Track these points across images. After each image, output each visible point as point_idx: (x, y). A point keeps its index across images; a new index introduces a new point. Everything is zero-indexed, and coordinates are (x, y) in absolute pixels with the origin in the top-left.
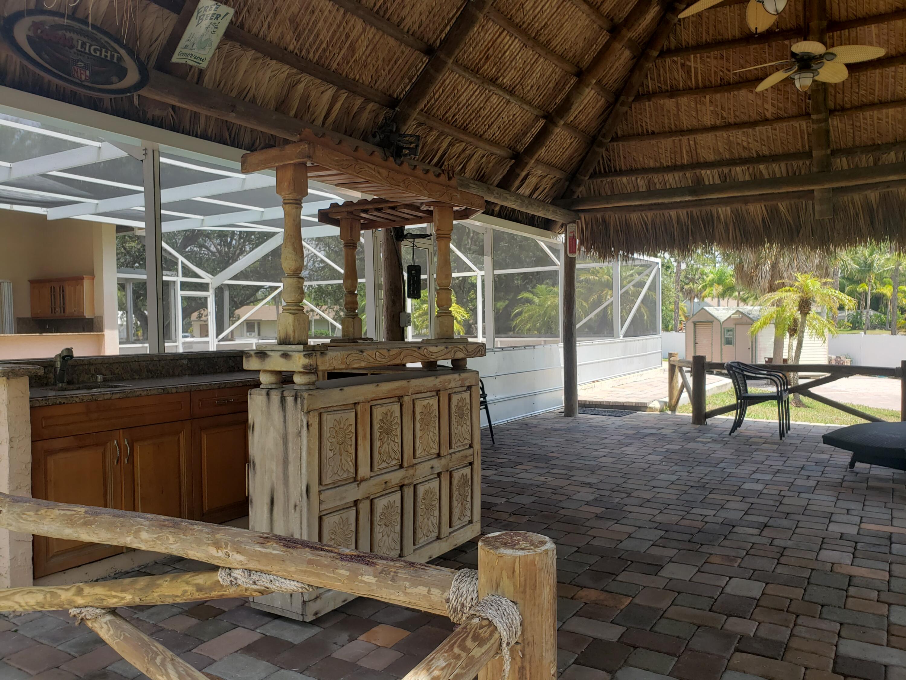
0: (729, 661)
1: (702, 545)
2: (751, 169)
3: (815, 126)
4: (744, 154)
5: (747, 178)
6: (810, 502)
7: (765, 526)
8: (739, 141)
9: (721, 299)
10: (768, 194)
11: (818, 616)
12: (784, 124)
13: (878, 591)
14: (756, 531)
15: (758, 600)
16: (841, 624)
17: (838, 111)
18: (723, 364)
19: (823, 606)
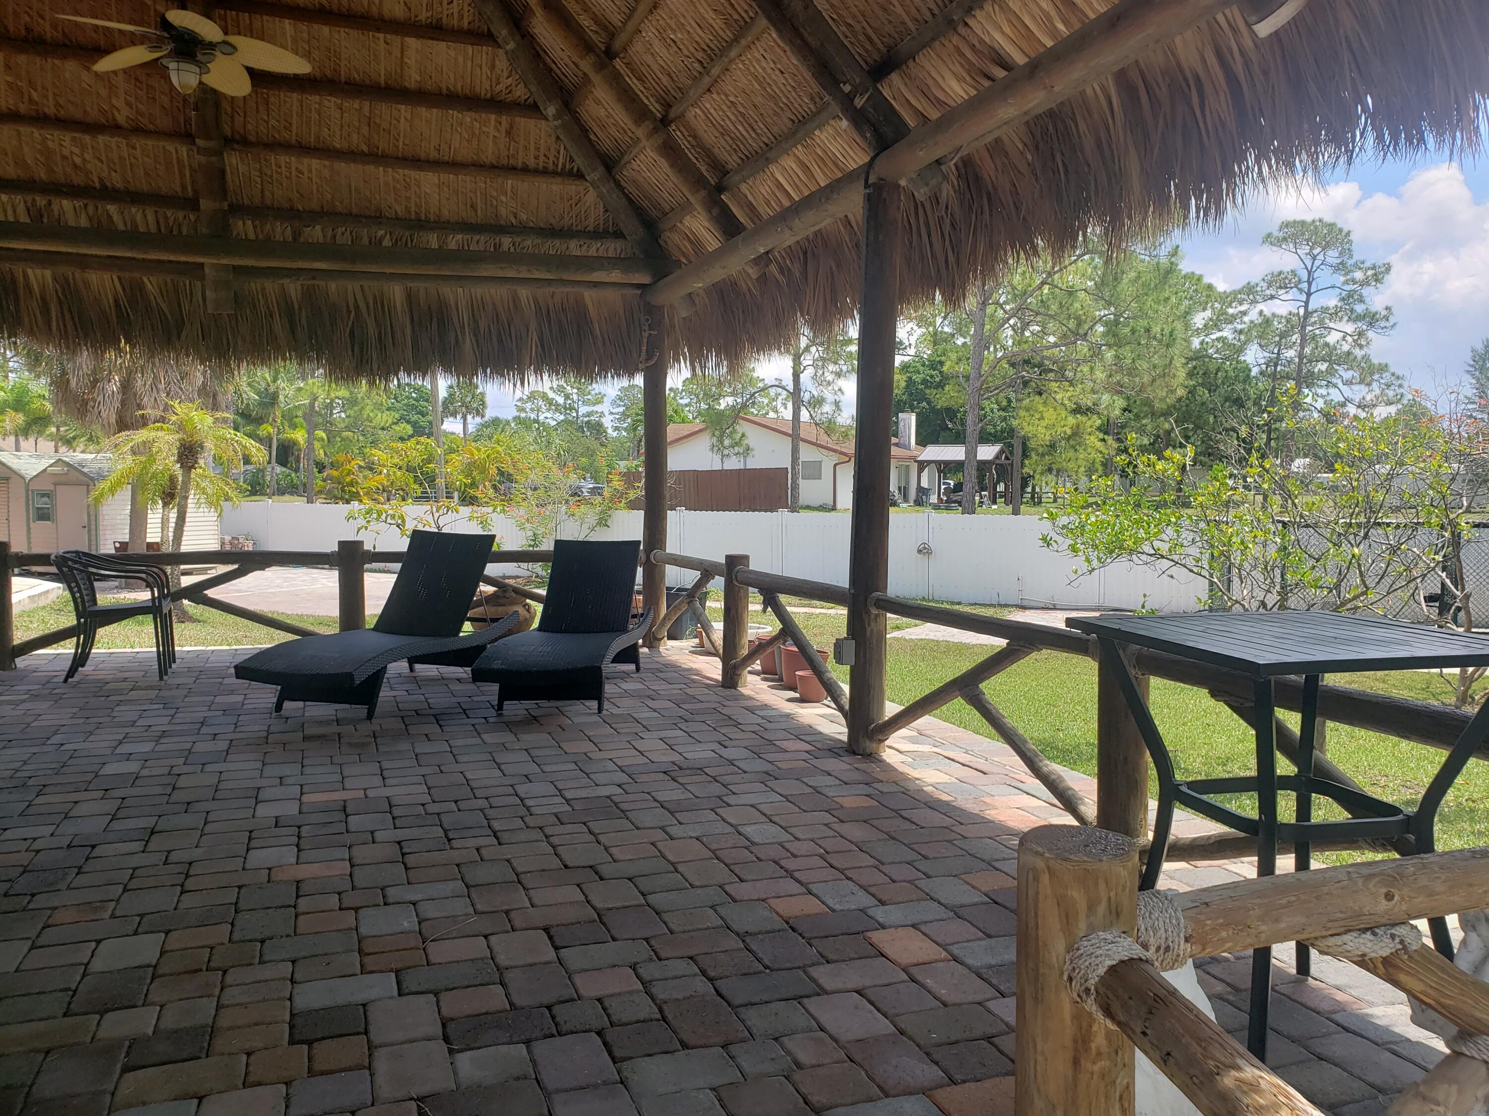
0: (113, 1094)
1: (33, 895)
2: (91, 209)
3: (203, 159)
4: (78, 179)
5: (84, 222)
6: (223, 777)
7: (152, 833)
8: (66, 152)
9: (21, 439)
10: (124, 258)
11: (257, 960)
12: (150, 143)
13: (339, 894)
14: (138, 846)
15: (155, 967)
16: (293, 962)
17: (238, 143)
18: (49, 556)
19: (262, 942)
